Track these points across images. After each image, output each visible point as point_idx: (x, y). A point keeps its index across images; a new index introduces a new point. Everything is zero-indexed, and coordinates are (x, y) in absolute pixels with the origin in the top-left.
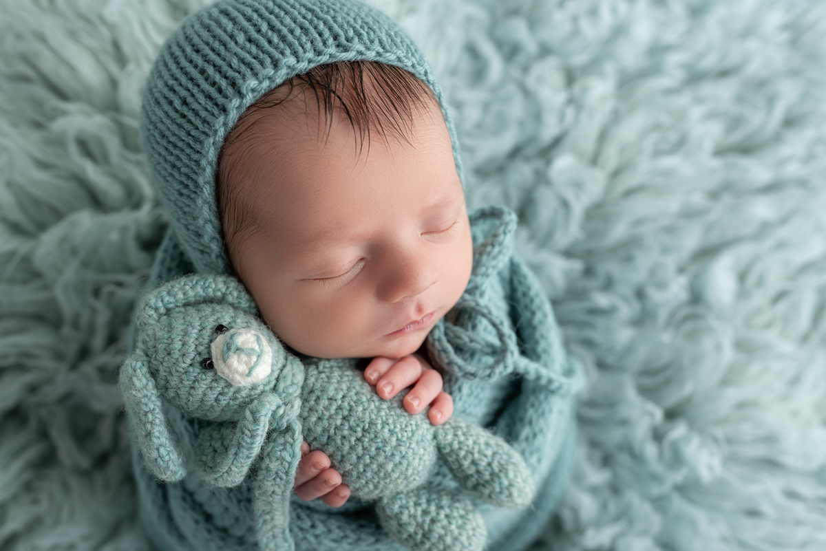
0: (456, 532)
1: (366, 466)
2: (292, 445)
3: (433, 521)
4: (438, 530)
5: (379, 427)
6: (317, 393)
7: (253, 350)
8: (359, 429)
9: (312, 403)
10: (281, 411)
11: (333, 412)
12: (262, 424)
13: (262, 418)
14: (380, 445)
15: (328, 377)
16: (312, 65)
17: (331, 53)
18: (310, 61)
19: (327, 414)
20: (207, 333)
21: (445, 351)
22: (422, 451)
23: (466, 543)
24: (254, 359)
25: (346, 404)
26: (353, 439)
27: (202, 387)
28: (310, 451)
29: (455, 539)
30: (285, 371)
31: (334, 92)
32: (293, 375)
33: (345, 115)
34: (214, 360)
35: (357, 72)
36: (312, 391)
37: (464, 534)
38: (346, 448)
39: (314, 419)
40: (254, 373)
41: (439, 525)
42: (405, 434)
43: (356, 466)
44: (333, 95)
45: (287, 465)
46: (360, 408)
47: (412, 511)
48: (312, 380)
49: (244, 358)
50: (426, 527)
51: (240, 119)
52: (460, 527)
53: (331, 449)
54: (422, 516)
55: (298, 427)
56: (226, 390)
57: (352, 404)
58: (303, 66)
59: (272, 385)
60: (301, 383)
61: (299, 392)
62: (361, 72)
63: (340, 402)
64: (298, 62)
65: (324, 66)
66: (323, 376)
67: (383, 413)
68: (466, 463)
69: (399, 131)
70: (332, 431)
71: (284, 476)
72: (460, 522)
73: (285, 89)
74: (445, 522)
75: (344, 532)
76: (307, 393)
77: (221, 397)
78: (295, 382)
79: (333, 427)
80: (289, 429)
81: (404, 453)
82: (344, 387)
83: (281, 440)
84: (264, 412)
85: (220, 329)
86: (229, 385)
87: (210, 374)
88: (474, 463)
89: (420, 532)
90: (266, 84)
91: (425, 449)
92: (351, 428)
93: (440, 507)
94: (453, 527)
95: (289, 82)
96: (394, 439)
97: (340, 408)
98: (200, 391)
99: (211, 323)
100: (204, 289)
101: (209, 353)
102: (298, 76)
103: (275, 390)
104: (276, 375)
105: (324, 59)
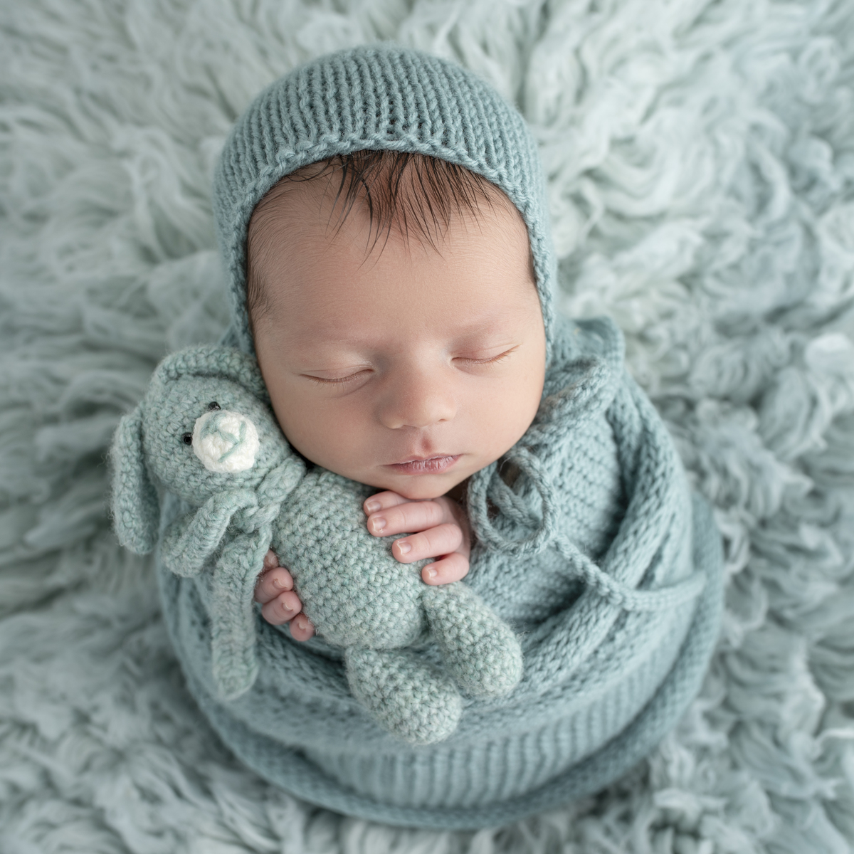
0: (417, 706)
1: (326, 599)
2: (254, 551)
3: (396, 689)
4: (398, 699)
5: (352, 561)
6: (301, 505)
7: (231, 436)
8: (330, 558)
9: (292, 514)
10: (251, 512)
11: (308, 530)
12: (222, 517)
13: (224, 511)
14: (346, 581)
15: (322, 493)
16: (354, 148)
17: (379, 137)
18: (353, 143)
19: (301, 531)
20: (198, 408)
21: (477, 508)
22: (396, 606)
23: (425, 721)
24: (230, 445)
25: (326, 527)
26: (319, 566)
28: (279, 566)
29: (414, 713)
30: (273, 472)
31: (363, 181)
32: (282, 479)
33: (367, 207)
34: (193, 437)
36: (296, 503)
37: (426, 710)
38: (310, 574)
39: (287, 532)
40: (226, 461)
41: (401, 694)
42: (380, 580)
44: (361, 183)
45: (244, 571)
46: (339, 536)
47: (377, 671)
48: (303, 490)
49: (220, 440)
50: (387, 693)
51: (272, 188)
52: (423, 703)
54: (386, 680)
55: (266, 535)
56: (199, 472)
57: (333, 528)
58: (345, 146)
59: (255, 483)
60: (288, 491)
61: (283, 498)
62: (404, 165)
63: (320, 522)
64: (341, 140)
65: (367, 151)
66: (318, 490)
67: (363, 549)
68: (449, 638)
69: (427, 234)
70: (301, 551)
71: (239, 584)
72: (426, 697)
73: (321, 167)
74: (409, 693)
76: (289, 503)
77: (192, 478)
78: (282, 486)
79: (304, 547)
80: (256, 533)
81: (371, 599)
82: (333, 508)
83: (245, 543)
84: (226, 505)
85: (213, 406)
86: (202, 468)
87: (187, 450)
88: (458, 638)
89: (379, 695)
90: (302, 155)
91: (401, 605)
92: (321, 554)
93: (410, 677)
94: (417, 701)
95: (327, 160)
96: (365, 581)
97: (317, 528)
98: (173, 465)
99: (209, 399)
101: (192, 428)
102: (340, 156)
103: (256, 488)
104: (262, 472)
105: (368, 144)
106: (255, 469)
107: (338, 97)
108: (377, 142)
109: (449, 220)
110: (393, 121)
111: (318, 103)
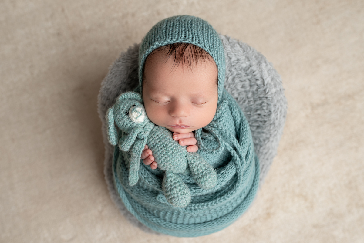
1: (162, 157)
2: (142, 144)
5: (168, 146)
6: (154, 133)
7: (139, 112)
8: (162, 146)
9: (152, 135)
10: (142, 133)
11: (157, 139)
12: (135, 134)
13: (136, 132)
14: (167, 152)
15: (160, 130)
18: (174, 41)
19: (155, 139)
20: (130, 106)
22: (180, 158)
24: (139, 115)
25: (161, 138)
26: (160, 148)
27: (124, 119)
28: (149, 149)
30: (147, 124)
31: (175, 50)
32: (150, 126)
33: (174, 57)
34: (129, 113)
35: (186, 46)
36: (153, 132)
38: (158, 150)
39: (151, 139)
40: (138, 119)
42: (176, 151)
43: (159, 156)
44: (174, 50)
45: (140, 149)
46: (165, 140)
48: (155, 129)
49: (136, 113)
51: (153, 51)
53: (153, 149)
55: (146, 140)
56: (130, 122)
57: (163, 138)
58: (172, 42)
59: (143, 126)
60: (151, 129)
61: (150, 131)
63: (159, 137)
64: (171, 41)
65: (177, 43)
66: (159, 129)
67: (171, 143)
70: (155, 144)
71: (138, 152)
73: (165, 47)
75: (152, 180)
76: (152, 132)
77: (128, 124)
78: (150, 128)
79: (156, 143)
80: (143, 139)
81: (173, 156)
82: (163, 133)
83: (140, 142)
84: (137, 131)
85: (134, 105)
87: (127, 116)
90: (160, 44)
91: (181, 158)
92: (160, 145)
95: (167, 45)
96: (172, 151)
98: (123, 121)
99: (132, 104)
100: (136, 96)
101: (129, 111)
102: (170, 44)
103: (143, 128)
104: (145, 124)
105: (178, 41)
106: (143, 123)
107: (172, 31)
108: (180, 41)
109: (198, 62)
110: (185, 37)
111: (168, 31)
